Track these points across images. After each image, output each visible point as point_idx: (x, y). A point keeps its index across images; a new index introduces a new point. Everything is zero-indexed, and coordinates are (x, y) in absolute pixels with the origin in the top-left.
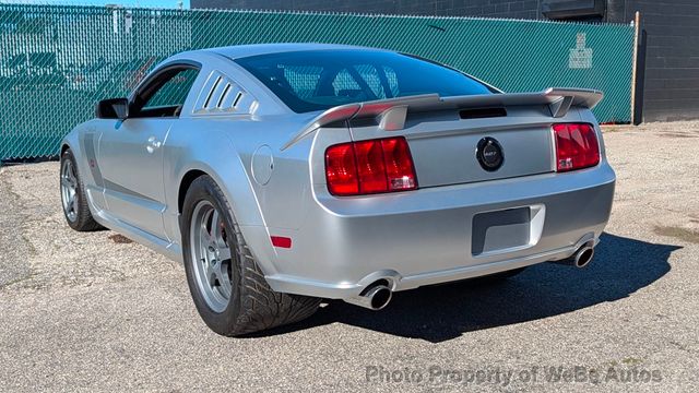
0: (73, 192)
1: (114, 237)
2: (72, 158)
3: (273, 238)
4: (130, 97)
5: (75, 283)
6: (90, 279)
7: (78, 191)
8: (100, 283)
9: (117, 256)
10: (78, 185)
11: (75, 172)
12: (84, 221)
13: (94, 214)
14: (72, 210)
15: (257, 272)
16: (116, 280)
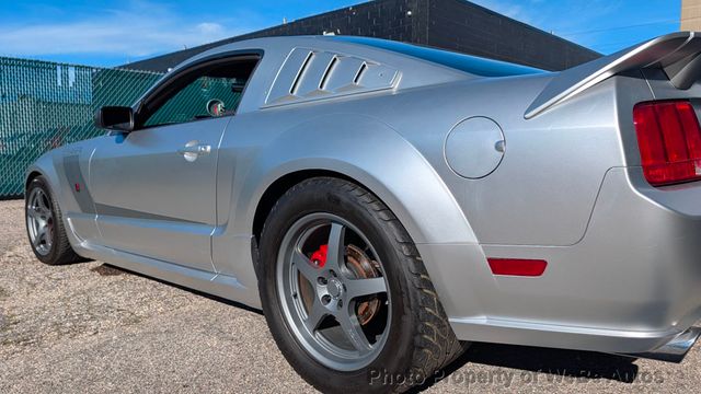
0: (43, 223)
1: (97, 269)
2: (44, 185)
3: (492, 262)
4: (135, 105)
5: (76, 331)
6: (93, 324)
7: (52, 222)
8: (110, 328)
9: (114, 291)
10: (54, 214)
11: (48, 202)
12: (59, 253)
13: (74, 245)
14: (43, 242)
15: (437, 314)
16: (127, 322)
